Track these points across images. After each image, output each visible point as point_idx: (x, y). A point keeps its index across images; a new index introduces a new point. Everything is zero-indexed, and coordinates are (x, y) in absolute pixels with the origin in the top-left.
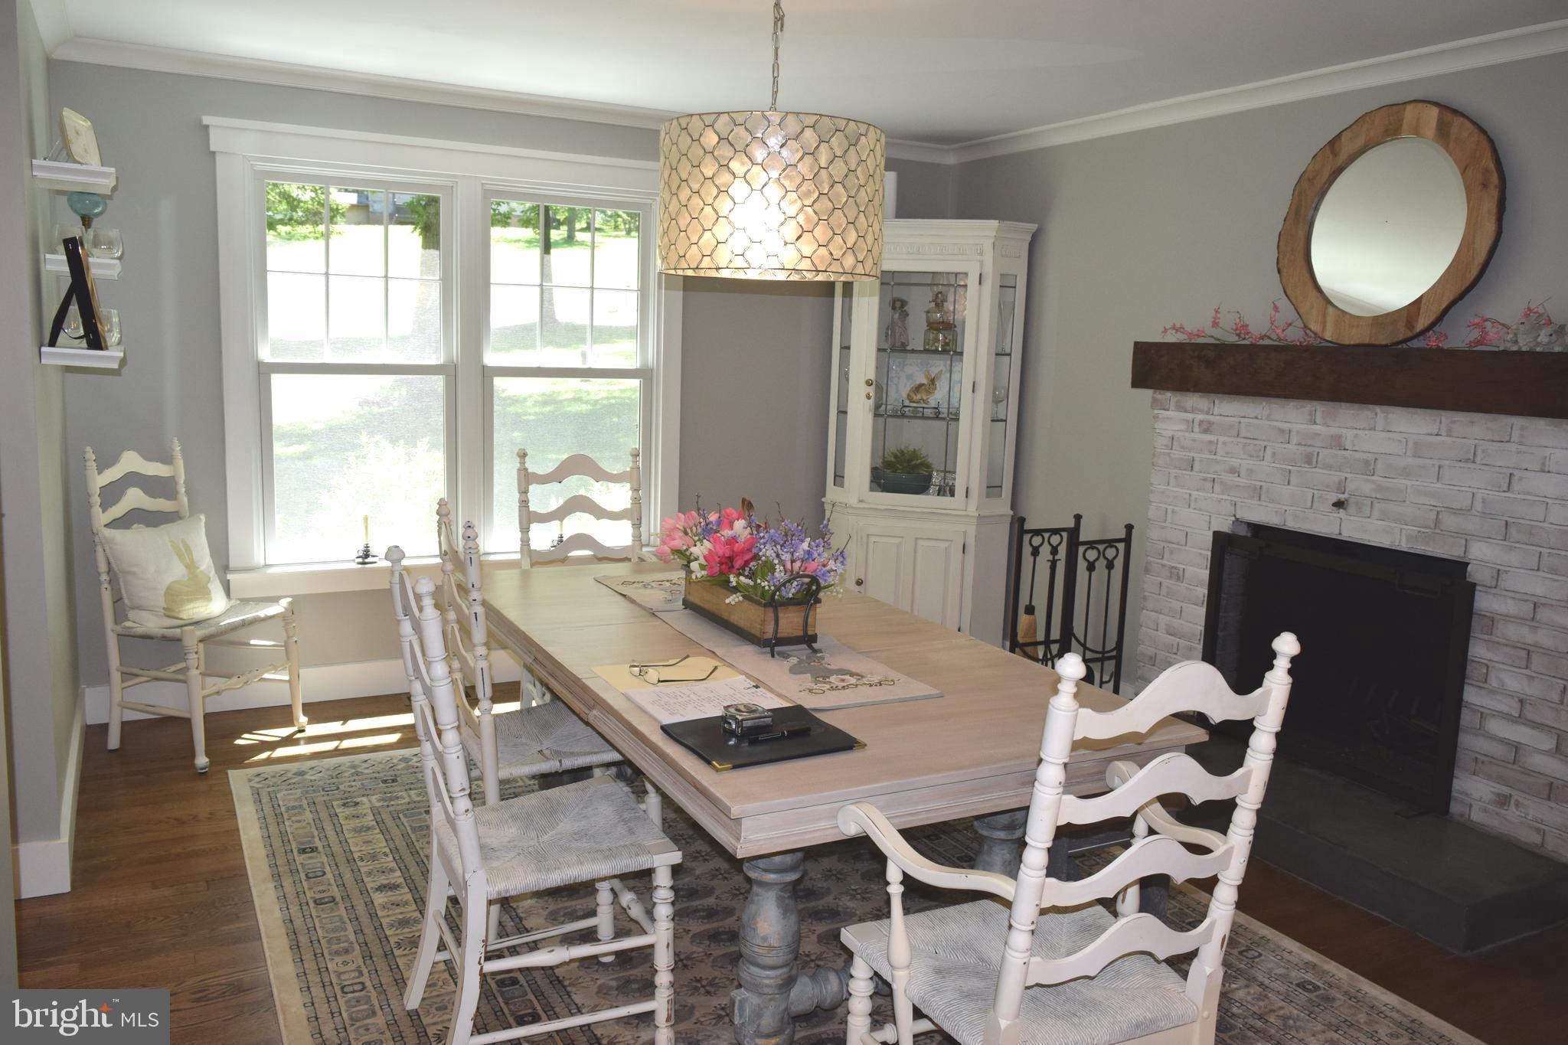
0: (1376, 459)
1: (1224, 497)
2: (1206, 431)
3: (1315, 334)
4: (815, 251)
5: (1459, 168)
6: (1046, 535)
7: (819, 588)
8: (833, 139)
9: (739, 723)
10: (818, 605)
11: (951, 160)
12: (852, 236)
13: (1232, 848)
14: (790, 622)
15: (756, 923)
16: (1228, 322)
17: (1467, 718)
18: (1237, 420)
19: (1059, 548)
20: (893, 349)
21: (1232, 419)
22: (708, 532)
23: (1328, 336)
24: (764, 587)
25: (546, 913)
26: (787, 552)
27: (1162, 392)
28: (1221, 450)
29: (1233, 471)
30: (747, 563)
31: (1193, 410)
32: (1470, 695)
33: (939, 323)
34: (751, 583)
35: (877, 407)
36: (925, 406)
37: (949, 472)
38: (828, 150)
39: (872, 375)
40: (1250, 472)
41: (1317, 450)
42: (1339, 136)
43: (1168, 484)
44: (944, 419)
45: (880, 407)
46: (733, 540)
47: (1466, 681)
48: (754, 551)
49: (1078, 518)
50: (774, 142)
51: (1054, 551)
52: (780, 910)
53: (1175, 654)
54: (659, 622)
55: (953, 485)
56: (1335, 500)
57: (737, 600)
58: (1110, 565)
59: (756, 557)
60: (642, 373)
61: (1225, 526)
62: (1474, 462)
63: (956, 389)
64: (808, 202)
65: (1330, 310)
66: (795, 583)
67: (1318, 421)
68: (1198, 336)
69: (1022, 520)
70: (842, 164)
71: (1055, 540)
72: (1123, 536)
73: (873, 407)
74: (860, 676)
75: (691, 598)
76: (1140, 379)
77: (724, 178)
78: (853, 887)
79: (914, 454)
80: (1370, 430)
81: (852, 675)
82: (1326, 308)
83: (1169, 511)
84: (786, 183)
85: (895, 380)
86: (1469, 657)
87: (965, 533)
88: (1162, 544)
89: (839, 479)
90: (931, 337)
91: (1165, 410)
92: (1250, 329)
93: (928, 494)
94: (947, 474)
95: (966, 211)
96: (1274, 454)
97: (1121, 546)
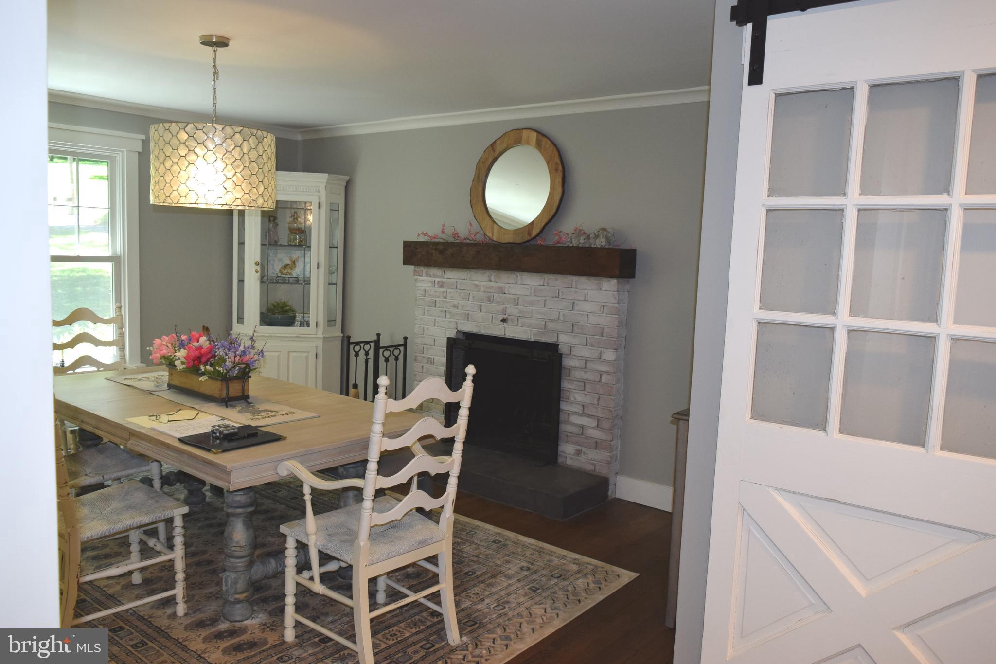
0: (518, 298)
1: (452, 320)
2: (441, 287)
3: (489, 237)
4: (243, 196)
5: (546, 162)
6: (362, 345)
7: (250, 370)
8: (250, 139)
9: (221, 433)
10: (249, 379)
11: (299, 137)
12: (261, 189)
13: (454, 459)
14: (235, 388)
15: (233, 535)
16: (449, 231)
17: (563, 417)
18: (455, 280)
19: (369, 352)
20: (270, 244)
21: (453, 280)
22: (182, 345)
23: (495, 239)
24: (220, 371)
25: (93, 567)
26: (232, 352)
27: (419, 267)
28: (449, 296)
29: (455, 306)
30: (208, 359)
31: (434, 276)
32: (564, 406)
33: (296, 230)
34: (212, 369)
35: (262, 278)
36: (290, 276)
37: (306, 313)
38: (248, 145)
39: (258, 259)
40: (463, 306)
41: (493, 294)
42: (495, 142)
43: (424, 314)
44: (302, 283)
45: (263, 278)
46: (200, 348)
47: (561, 399)
48: (213, 353)
49: (378, 335)
50: (218, 140)
51: (367, 353)
52: (245, 527)
53: (432, 402)
54: (155, 397)
55: (308, 321)
56: (502, 318)
57: (205, 379)
58: (397, 359)
59: (214, 356)
60: (114, 259)
61: (452, 334)
62: (558, 297)
63: (308, 267)
64: (238, 171)
65: (495, 226)
66: (237, 368)
67: (492, 280)
68: (435, 238)
69: (349, 337)
70: (255, 152)
71: (367, 347)
72: (403, 343)
73: (259, 277)
74: (276, 412)
75: (173, 383)
76: (407, 261)
77: (192, 157)
78: (272, 532)
79: (285, 304)
80: (515, 284)
81: (272, 411)
82: (493, 225)
83: (425, 329)
84: (227, 161)
85: (272, 262)
86: (562, 388)
87: (317, 347)
88: (423, 346)
89: (241, 320)
90: (292, 237)
91: (421, 276)
92: (459, 235)
93: (294, 326)
94: (305, 315)
95: (308, 167)
96: (473, 297)
97: (402, 348)
